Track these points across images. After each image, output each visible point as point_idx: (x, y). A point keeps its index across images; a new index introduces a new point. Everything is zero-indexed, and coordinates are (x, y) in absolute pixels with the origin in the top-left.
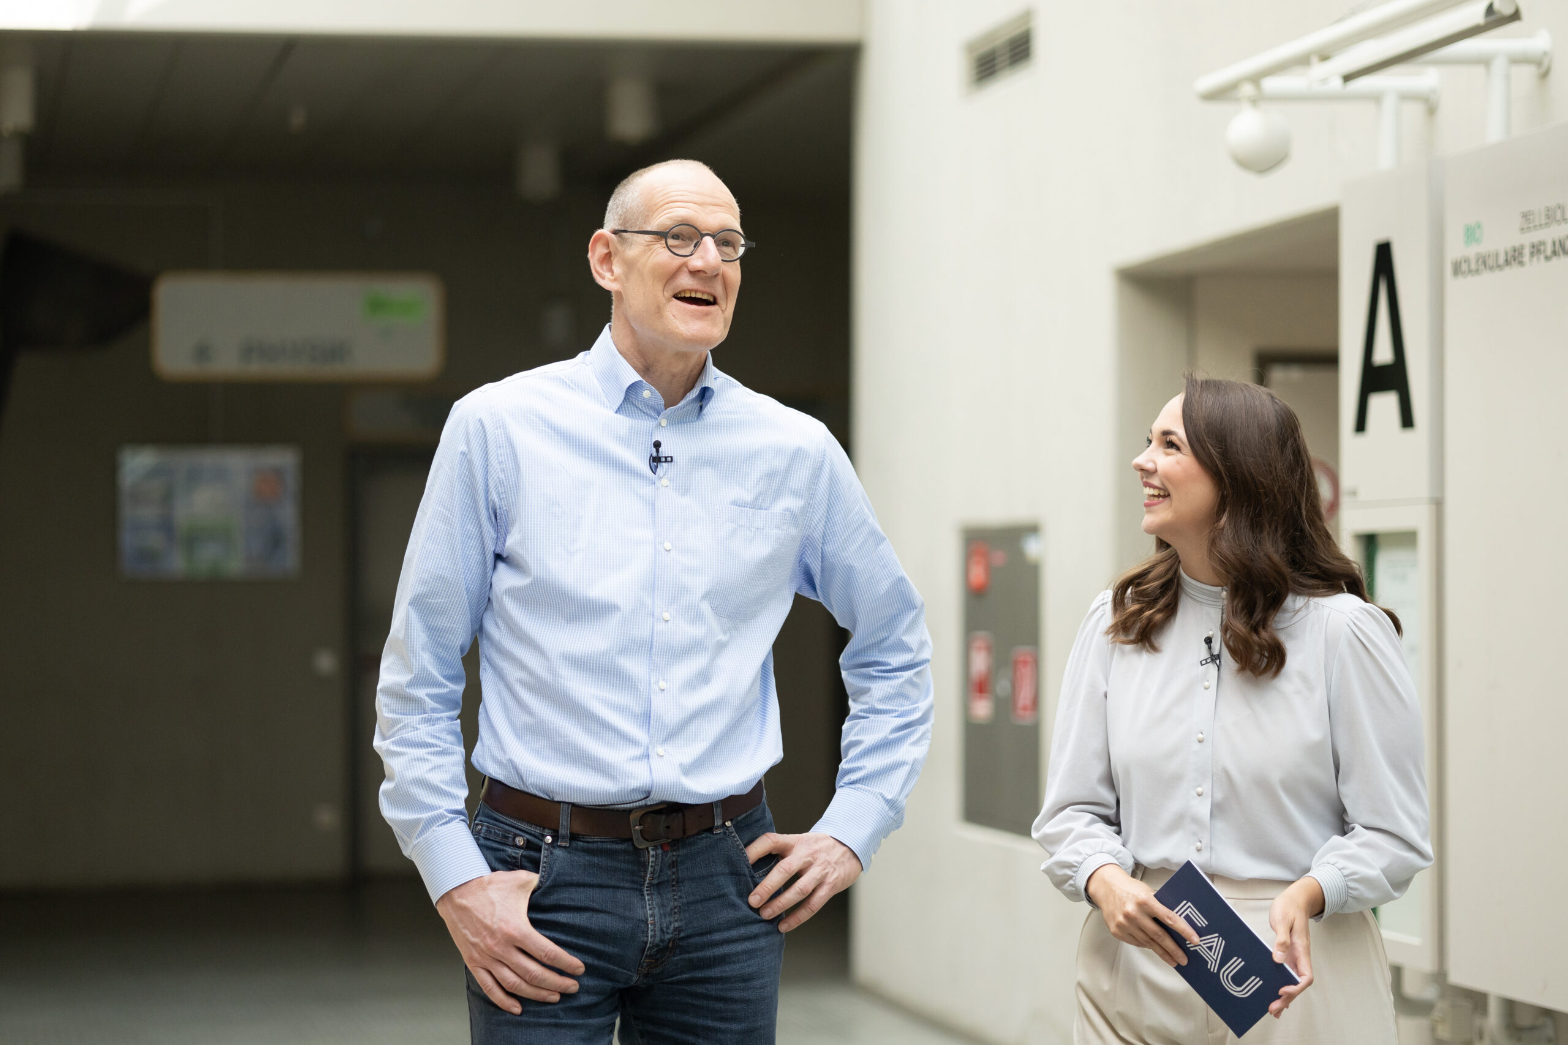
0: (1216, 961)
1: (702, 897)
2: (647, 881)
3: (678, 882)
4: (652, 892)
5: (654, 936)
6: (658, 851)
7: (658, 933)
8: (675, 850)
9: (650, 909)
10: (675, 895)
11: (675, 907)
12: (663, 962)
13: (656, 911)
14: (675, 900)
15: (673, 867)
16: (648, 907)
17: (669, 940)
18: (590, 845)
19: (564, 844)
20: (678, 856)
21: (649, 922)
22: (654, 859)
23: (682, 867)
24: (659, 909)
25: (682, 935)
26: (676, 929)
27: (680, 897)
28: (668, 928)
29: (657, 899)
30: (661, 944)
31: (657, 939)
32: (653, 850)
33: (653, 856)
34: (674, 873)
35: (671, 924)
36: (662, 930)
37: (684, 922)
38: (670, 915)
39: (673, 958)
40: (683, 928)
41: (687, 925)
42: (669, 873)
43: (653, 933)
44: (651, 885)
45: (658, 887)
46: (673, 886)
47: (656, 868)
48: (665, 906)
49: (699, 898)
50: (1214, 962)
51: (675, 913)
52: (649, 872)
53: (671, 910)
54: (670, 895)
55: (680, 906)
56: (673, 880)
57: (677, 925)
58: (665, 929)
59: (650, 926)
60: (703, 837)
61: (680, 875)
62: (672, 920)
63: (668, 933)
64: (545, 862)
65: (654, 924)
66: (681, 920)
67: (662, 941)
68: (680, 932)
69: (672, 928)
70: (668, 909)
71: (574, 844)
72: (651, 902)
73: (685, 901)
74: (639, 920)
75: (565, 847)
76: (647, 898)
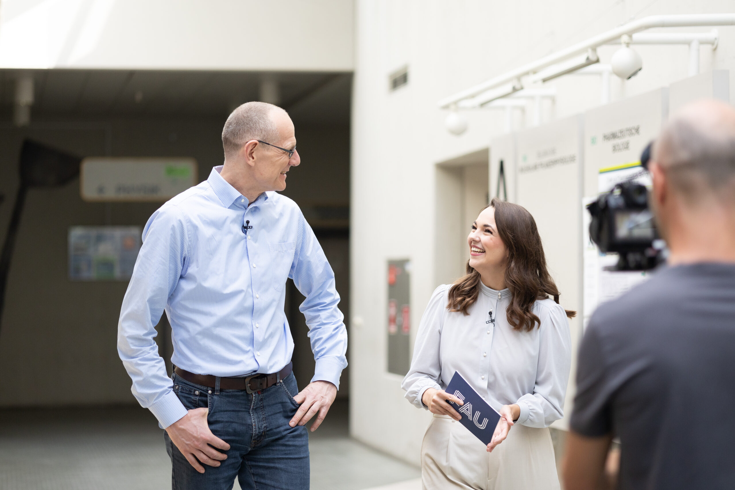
0: (470, 415)
1: (274, 413)
2: (252, 407)
3: (263, 407)
4: (253, 412)
5: (256, 431)
6: (256, 394)
7: (257, 429)
8: (262, 394)
9: (253, 419)
10: (263, 413)
11: (264, 418)
12: (261, 441)
13: (256, 420)
14: (263, 415)
15: (261, 401)
16: (252, 419)
17: (262, 432)
18: (228, 394)
19: (217, 394)
20: (263, 396)
21: (253, 425)
22: (255, 398)
23: (265, 401)
24: (257, 419)
25: (268, 429)
26: (265, 427)
27: (265, 413)
28: (261, 427)
29: (256, 415)
30: (259, 434)
31: (257, 432)
32: (254, 394)
33: (254, 397)
34: (262, 403)
35: (262, 425)
36: (259, 428)
37: (268, 424)
38: (262, 421)
39: (265, 440)
40: (268, 426)
41: (269, 425)
42: (260, 403)
43: (255, 430)
44: (253, 409)
45: (255, 410)
46: (262, 409)
47: (255, 402)
48: (259, 418)
49: (273, 413)
50: (470, 416)
51: (264, 420)
52: (253, 403)
53: (262, 419)
54: (261, 413)
55: (265, 417)
56: (261, 406)
57: (265, 425)
58: (260, 428)
59: (253, 427)
60: (273, 388)
61: (264, 404)
62: (263, 423)
63: (261, 429)
64: (210, 402)
65: (255, 426)
66: (267, 423)
67: (259, 432)
68: (267, 428)
69: (263, 426)
70: (261, 419)
71: (221, 393)
72: (253, 416)
73: (267, 415)
74: (249, 425)
75: (218, 395)
76: (252, 415)
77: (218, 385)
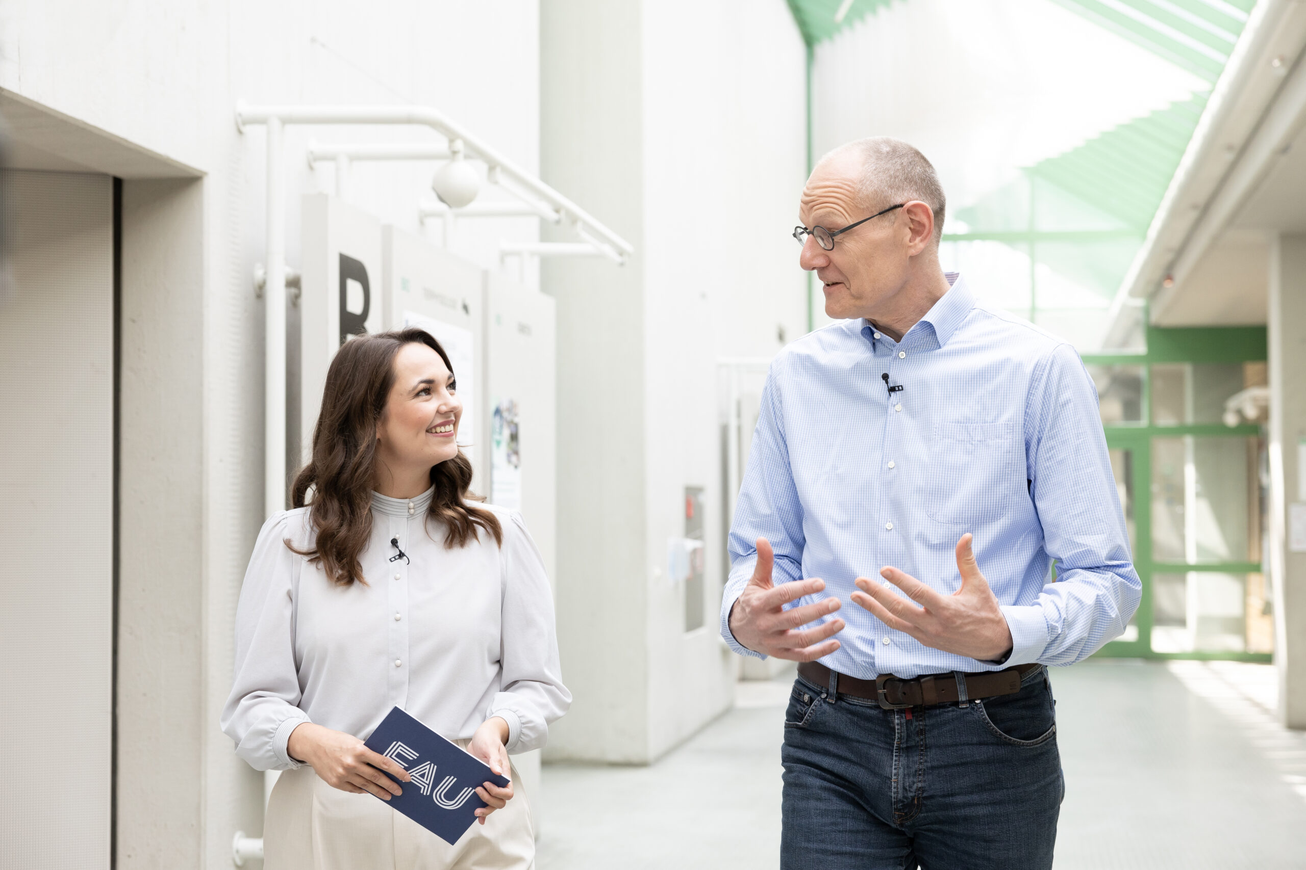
77: (833, 683)
